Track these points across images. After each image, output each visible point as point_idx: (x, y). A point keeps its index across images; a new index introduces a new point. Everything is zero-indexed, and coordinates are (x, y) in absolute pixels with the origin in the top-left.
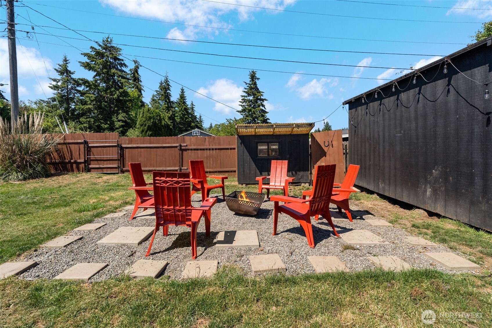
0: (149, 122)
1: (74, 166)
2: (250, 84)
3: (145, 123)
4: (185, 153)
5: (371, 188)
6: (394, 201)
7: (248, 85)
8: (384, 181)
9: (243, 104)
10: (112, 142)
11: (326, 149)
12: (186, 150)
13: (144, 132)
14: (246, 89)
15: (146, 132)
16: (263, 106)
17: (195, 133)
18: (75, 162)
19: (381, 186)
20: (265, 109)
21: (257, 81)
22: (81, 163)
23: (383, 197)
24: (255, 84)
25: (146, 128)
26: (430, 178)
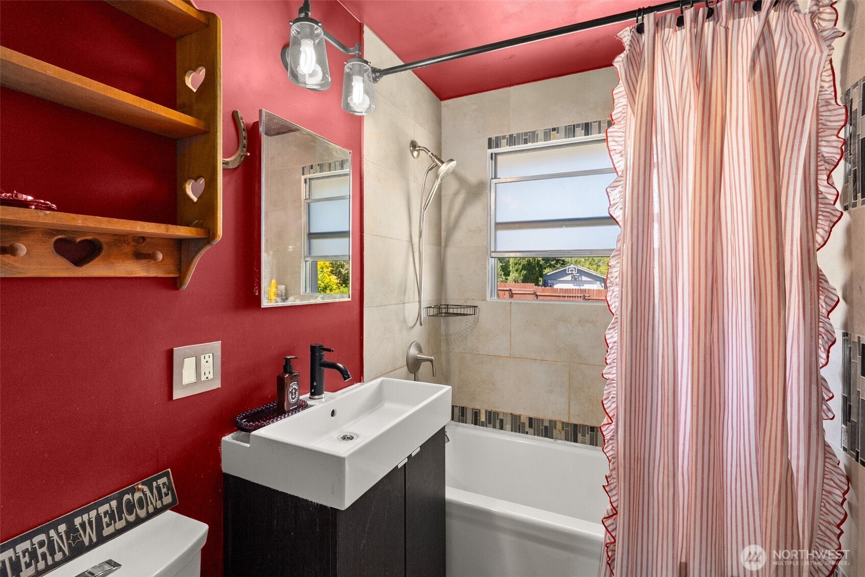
0: (524, 260)
3: (519, 262)
10: (529, 291)
13: (519, 271)
15: (521, 271)
17: (571, 270)
25: (520, 267)
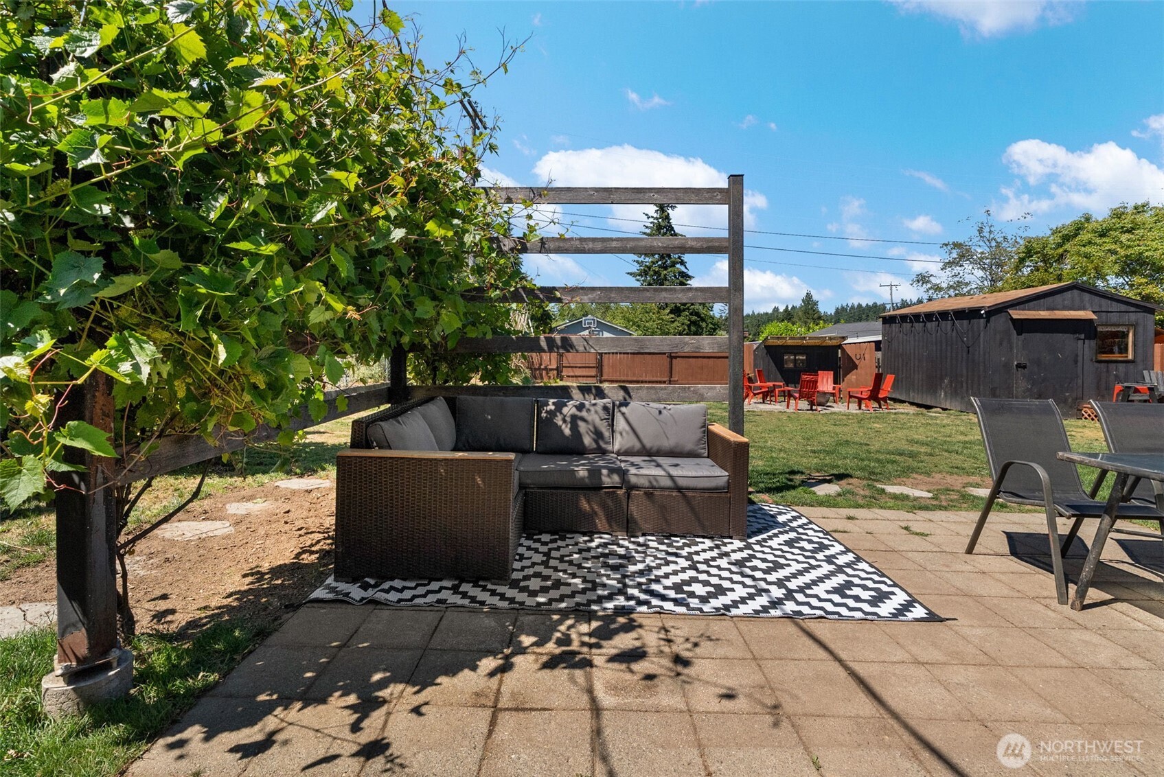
1: (544, 372)
2: (657, 219)
4: (674, 360)
5: (903, 398)
6: (919, 406)
7: (651, 220)
8: (914, 391)
9: (640, 260)
11: (857, 362)
12: (676, 357)
14: (647, 227)
16: (682, 263)
17: (588, 323)
18: (546, 369)
19: (911, 394)
20: (685, 271)
21: (670, 211)
22: (551, 370)
23: (912, 404)
24: (667, 218)
26: (943, 385)
